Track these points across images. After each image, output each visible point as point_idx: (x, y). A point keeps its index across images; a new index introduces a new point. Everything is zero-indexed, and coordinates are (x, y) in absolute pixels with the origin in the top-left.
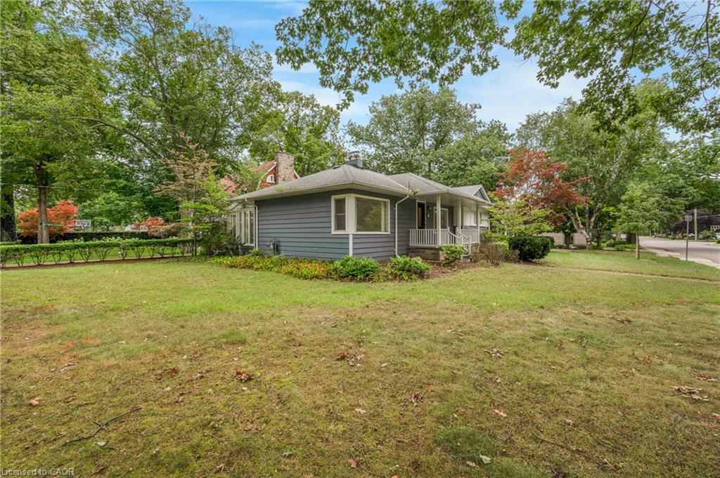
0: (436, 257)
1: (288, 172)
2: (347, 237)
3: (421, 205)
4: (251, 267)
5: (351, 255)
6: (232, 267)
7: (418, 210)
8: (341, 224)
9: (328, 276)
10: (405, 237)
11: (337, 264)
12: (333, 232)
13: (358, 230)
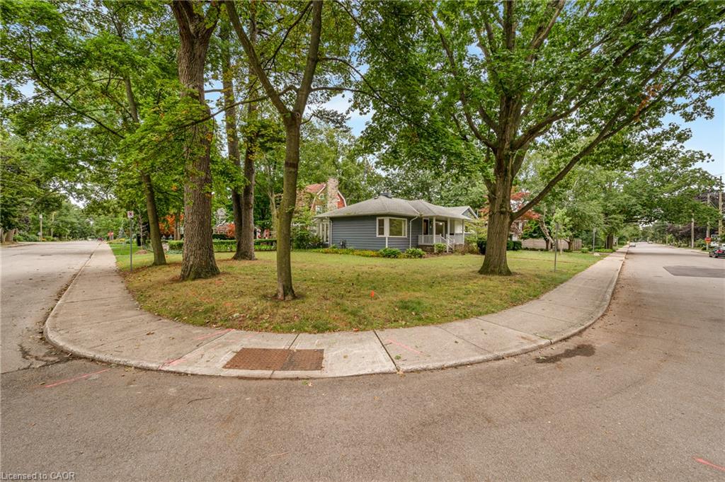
0: (432, 251)
1: (333, 191)
2: (385, 238)
3: (426, 221)
4: (337, 253)
5: (387, 247)
6: (326, 253)
7: (424, 224)
8: (382, 232)
9: (378, 256)
10: (416, 239)
11: (382, 251)
12: (377, 236)
13: (390, 235)
